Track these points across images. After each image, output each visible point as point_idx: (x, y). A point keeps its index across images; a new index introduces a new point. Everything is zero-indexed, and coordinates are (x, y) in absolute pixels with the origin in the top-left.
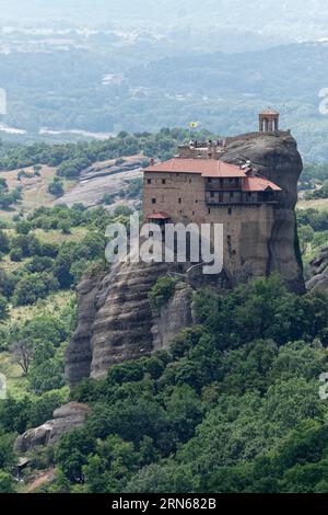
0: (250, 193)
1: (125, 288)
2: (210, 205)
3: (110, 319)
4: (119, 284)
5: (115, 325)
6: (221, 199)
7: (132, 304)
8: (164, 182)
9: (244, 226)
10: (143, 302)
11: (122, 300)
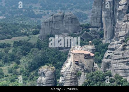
0: (91, 56)
1: (72, 73)
2: (85, 59)
3: (70, 78)
4: (70, 72)
5: (71, 79)
6: (87, 57)
7: (74, 76)
8: (77, 55)
9: (90, 62)
10: (76, 75)
11: (72, 75)
